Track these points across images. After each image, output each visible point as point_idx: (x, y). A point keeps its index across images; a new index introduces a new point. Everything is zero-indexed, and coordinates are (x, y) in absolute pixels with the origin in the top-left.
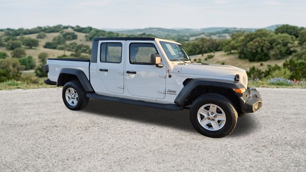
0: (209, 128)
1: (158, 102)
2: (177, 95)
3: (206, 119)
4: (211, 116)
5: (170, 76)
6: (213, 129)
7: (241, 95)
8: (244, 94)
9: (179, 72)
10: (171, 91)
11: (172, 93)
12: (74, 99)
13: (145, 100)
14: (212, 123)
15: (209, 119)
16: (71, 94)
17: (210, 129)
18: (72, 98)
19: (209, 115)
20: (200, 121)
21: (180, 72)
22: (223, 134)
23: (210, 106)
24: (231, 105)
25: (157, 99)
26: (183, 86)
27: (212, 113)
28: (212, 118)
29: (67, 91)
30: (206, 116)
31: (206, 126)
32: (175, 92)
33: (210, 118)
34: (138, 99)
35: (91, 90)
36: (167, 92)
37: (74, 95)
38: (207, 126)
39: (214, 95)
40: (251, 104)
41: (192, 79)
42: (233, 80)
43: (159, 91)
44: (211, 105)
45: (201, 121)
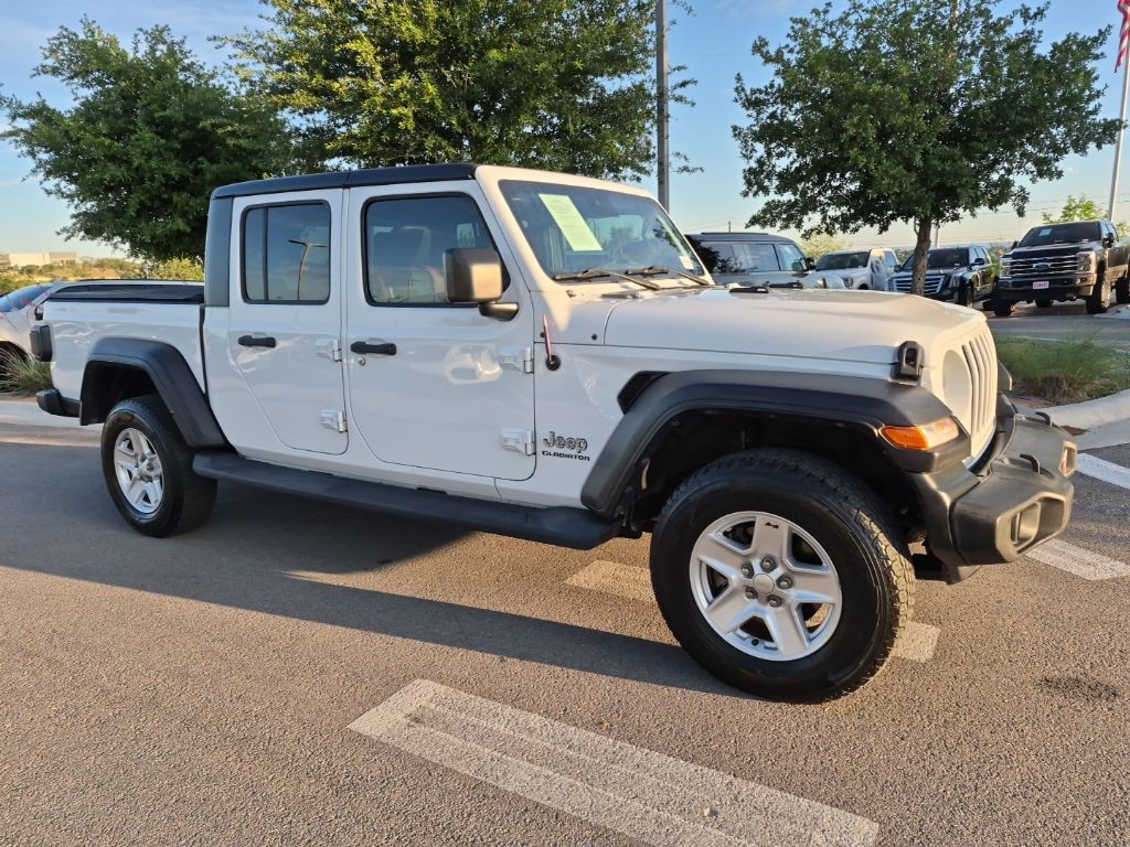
0: (755, 643)
1: (505, 498)
2: (594, 459)
3: (735, 593)
4: (765, 580)
5: (553, 363)
6: (776, 649)
7: (924, 460)
8: (941, 458)
9: (594, 337)
10: (560, 441)
11: (566, 451)
12: (150, 479)
13: (450, 490)
14: (772, 618)
15: (752, 592)
16: (136, 456)
17: (759, 652)
18: (142, 478)
19: (751, 574)
20: (705, 604)
21: (600, 340)
22: (832, 684)
23: (752, 524)
24: (867, 521)
25: (500, 484)
26: (620, 415)
27: (770, 564)
28: (768, 590)
29: (121, 447)
30: (735, 576)
31: (740, 632)
32: (581, 444)
33: (758, 588)
34: (414, 484)
35: (213, 439)
36: (541, 447)
37: (146, 462)
38: (745, 635)
39: (773, 465)
40: (982, 515)
41: (664, 374)
42: (885, 374)
43: (506, 440)
44: (761, 518)
45: (710, 603)
